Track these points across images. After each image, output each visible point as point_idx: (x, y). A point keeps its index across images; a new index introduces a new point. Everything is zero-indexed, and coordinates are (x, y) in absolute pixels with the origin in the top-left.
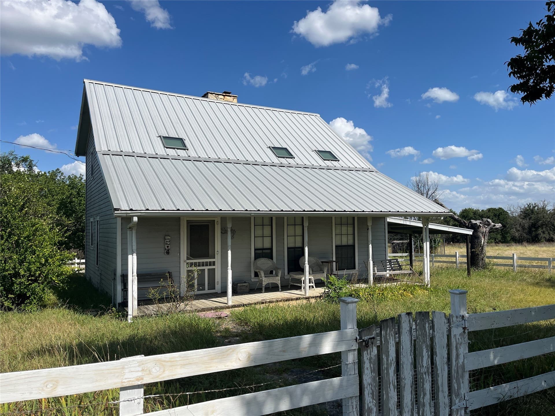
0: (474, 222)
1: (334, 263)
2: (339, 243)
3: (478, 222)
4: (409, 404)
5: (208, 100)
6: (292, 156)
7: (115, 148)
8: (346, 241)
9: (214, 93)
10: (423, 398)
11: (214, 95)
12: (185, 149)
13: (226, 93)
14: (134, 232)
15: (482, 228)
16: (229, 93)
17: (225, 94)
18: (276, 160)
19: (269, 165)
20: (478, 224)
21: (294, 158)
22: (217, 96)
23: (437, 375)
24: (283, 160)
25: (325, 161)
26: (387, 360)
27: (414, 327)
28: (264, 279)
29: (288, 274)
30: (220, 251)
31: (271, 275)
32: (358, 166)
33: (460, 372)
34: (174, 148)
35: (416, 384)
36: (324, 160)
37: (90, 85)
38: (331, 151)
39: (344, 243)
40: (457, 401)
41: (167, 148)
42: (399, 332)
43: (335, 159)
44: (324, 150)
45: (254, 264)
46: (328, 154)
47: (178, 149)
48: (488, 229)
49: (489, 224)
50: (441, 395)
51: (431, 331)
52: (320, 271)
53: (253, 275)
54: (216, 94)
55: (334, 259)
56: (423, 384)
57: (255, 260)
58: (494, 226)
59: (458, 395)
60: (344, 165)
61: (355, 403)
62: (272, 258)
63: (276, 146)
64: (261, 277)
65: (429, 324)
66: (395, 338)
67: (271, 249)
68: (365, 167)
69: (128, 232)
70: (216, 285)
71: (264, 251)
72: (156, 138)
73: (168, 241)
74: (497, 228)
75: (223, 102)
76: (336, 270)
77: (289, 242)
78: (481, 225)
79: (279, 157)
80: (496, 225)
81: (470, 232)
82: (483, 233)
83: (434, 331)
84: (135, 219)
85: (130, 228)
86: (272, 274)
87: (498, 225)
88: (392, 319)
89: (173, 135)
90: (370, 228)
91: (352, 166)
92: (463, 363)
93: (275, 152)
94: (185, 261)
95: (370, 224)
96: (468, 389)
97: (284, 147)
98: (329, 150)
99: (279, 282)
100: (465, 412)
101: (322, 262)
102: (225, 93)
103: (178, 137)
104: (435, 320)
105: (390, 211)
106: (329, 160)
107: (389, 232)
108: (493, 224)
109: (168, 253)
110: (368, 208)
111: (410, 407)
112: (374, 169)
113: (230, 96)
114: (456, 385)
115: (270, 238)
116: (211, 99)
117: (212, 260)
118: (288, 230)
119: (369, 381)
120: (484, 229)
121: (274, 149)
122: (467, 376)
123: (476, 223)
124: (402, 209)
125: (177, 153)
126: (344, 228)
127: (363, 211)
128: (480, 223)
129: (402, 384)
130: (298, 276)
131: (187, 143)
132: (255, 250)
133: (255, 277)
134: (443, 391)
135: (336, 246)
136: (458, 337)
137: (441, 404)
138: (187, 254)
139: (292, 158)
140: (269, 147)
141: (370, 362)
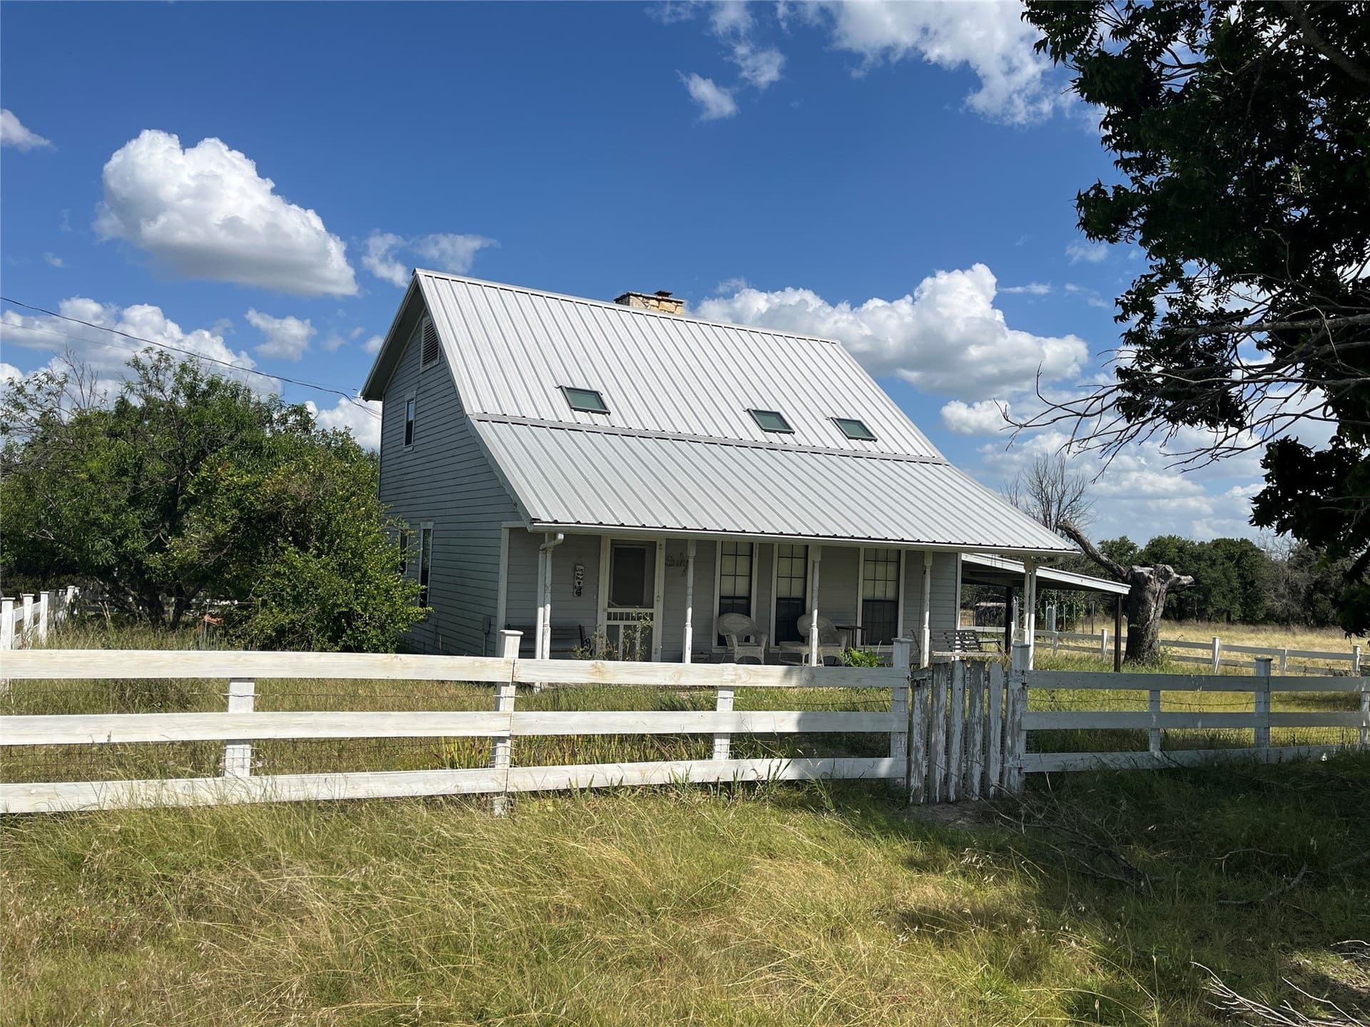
0: (1138, 569)
1: (859, 631)
2: (869, 595)
3: (1145, 571)
4: (958, 751)
5: (631, 311)
6: (790, 428)
7: (493, 409)
8: (882, 591)
9: (640, 296)
10: (973, 749)
11: (641, 298)
12: (604, 413)
13: (663, 295)
14: (549, 555)
15: (1153, 582)
16: (667, 295)
17: (660, 298)
18: (761, 436)
19: (750, 445)
20: (1147, 575)
21: (794, 433)
22: (646, 300)
23: (990, 728)
24: (773, 437)
25: (850, 440)
26: (938, 704)
27: (968, 675)
28: (737, 649)
29: (777, 644)
30: (662, 595)
31: (748, 644)
32: (912, 453)
33: (1016, 730)
34: (586, 411)
35: (966, 734)
36: (849, 438)
37: (427, 280)
38: (862, 420)
39: (879, 595)
40: (1010, 759)
41: (575, 410)
42: (951, 679)
43: (870, 437)
44: (848, 418)
45: (718, 623)
46: (856, 426)
47: (593, 412)
48: (1165, 586)
49: (1167, 575)
50: (992, 749)
51: (986, 682)
52: (834, 642)
53: (715, 643)
54: (644, 297)
55: (859, 624)
56: (974, 735)
57: (720, 615)
58: (1179, 579)
59: (1011, 753)
60: (886, 450)
61: (904, 739)
62: (749, 614)
63: (760, 409)
64: (733, 646)
65: (984, 674)
66: (948, 684)
67: (749, 598)
68: (925, 454)
69: (540, 555)
70: (653, 654)
71: (736, 601)
72: (554, 389)
73: (580, 573)
74: (1184, 585)
75: (659, 315)
76: (862, 644)
77: (780, 588)
78: (1151, 576)
79: (765, 431)
80: (1183, 577)
81: (1124, 590)
82: (1154, 593)
83: (989, 682)
84: (561, 536)
85: (544, 550)
86: (748, 641)
87: (1187, 580)
88: (946, 664)
89: (581, 385)
90: (928, 570)
91: (900, 451)
92: (1020, 720)
93: (761, 420)
94: (605, 610)
95: (928, 563)
96: (1024, 751)
97: (774, 410)
98: (859, 418)
99: (763, 656)
100: (1019, 773)
101: (837, 628)
102: (659, 293)
103: (589, 389)
104: (991, 671)
105: (965, 544)
106: (857, 439)
107: (964, 581)
108: (1176, 576)
109: (579, 594)
110: (926, 536)
111: (958, 755)
112: (943, 458)
113: (671, 301)
114: (1010, 742)
115: (747, 579)
116: (636, 308)
117: (649, 611)
118: (780, 567)
119: (919, 721)
120: (1158, 586)
121: (757, 414)
122: (1024, 735)
123: (1142, 573)
124: (988, 540)
125: (592, 419)
126: (881, 568)
127: (918, 541)
128: (1151, 573)
129: (952, 730)
130: (795, 648)
131: (605, 398)
132: (721, 598)
133: (719, 645)
134: (995, 745)
135: (864, 601)
136: (1016, 692)
137: (993, 760)
138: (609, 599)
139: (789, 433)
140: (748, 410)
141: (921, 703)
